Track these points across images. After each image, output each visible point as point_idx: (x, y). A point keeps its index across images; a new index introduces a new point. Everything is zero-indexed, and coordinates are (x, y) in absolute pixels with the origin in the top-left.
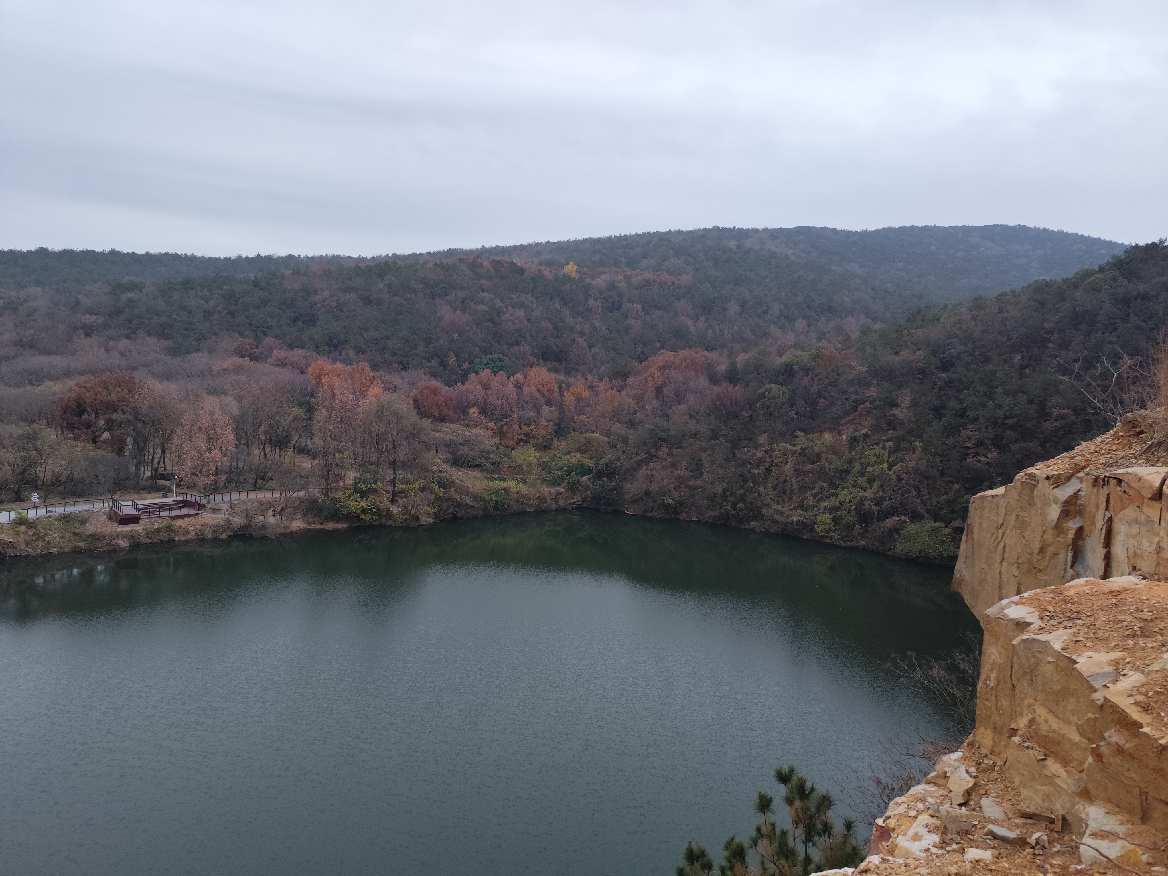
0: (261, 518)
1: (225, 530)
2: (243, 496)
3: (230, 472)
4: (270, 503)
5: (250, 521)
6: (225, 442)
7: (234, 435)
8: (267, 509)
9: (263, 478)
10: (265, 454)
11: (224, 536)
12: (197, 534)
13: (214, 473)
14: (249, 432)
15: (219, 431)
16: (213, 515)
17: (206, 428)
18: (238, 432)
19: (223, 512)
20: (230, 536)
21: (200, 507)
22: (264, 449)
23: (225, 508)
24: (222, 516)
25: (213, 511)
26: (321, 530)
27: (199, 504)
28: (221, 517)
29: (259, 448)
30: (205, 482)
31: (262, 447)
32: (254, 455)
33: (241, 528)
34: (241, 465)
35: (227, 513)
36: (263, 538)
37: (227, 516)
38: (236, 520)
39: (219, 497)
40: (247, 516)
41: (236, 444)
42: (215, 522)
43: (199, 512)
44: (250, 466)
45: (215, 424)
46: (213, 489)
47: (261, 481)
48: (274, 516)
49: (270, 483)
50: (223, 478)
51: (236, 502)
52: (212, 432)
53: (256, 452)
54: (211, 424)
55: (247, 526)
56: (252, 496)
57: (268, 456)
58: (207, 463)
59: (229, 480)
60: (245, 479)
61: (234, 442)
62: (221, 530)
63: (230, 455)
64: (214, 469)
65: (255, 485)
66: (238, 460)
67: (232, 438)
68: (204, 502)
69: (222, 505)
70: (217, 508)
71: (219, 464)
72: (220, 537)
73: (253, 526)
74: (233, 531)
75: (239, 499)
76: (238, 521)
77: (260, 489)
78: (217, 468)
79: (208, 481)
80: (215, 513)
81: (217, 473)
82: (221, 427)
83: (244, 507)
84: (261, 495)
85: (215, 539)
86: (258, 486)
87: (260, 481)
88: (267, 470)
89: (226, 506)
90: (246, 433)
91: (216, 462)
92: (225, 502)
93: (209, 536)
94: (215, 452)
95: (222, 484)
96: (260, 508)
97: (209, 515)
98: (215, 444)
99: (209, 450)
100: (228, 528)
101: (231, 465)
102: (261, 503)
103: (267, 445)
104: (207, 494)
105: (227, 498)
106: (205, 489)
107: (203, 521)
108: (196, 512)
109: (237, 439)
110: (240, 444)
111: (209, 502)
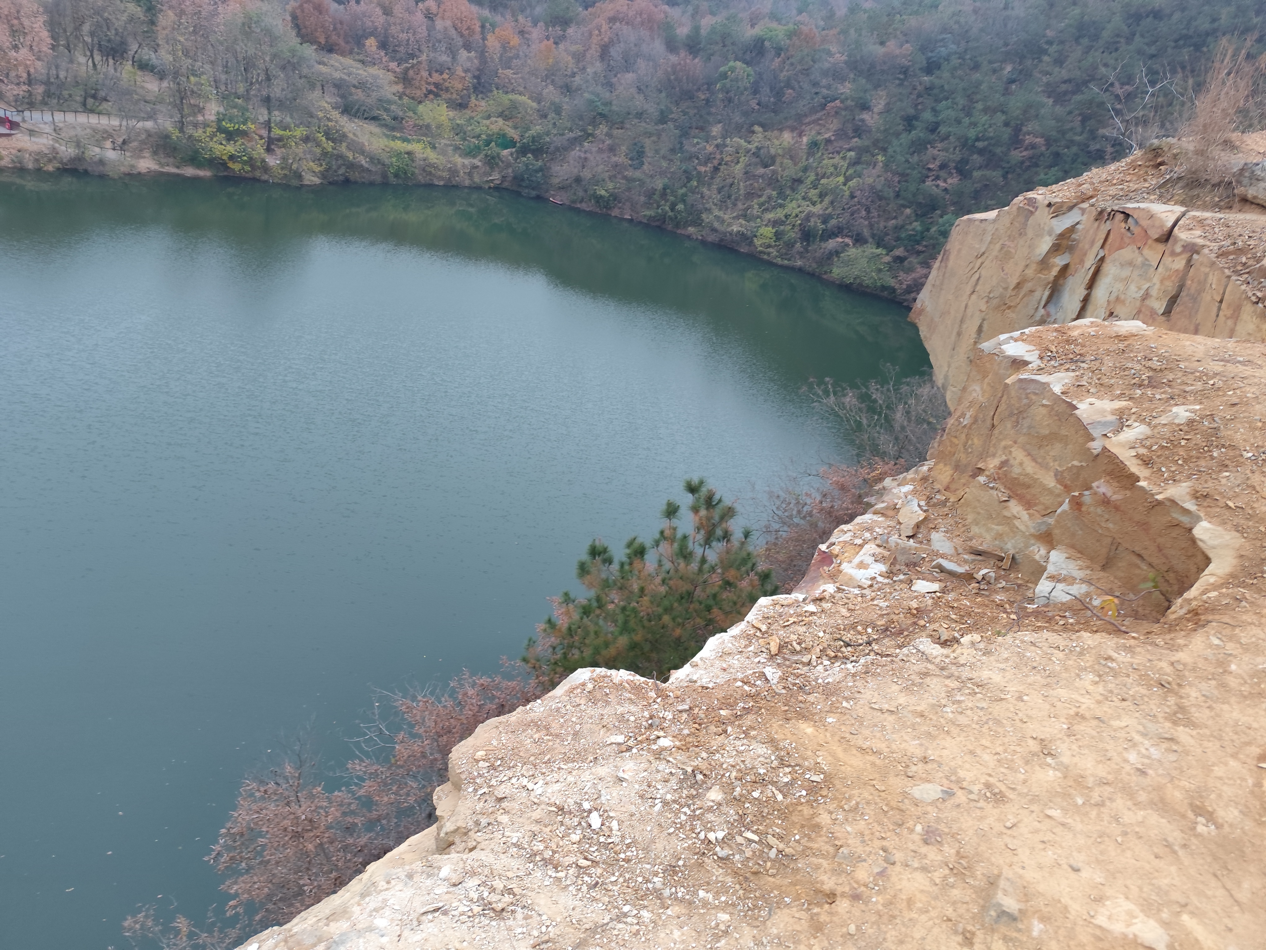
0: (97, 150)
1: (50, 161)
2: (70, 117)
3: (47, 83)
4: (107, 132)
5: (83, 153)
6: (36, 39)
7: (48, 31)
8: (104, 139)
9: (94, 97)
10: (94, 65)
11: (50, 168)
12: (12, 160)
13: (26, 81)
14: (69, 30)
15: (26, 22)
16: (33, 139)
17: (6, 15)
18: (53, 26)
19: (45, 135)
20: (58, 169)
21: (13, 125)
22: (92, 56)
23: (47, 131)
24: (44, 141)
25: (32, 133)
26: (178, 175)
28: (42, 143)
29: (85, 55)
30: (15, 93)
31: (88, 53)
32: (79, 64)
33: (72, 160)
34: (62, 74)
35: (50, 137)
36: (102, 177)
37: (51, 142)
38: (63, 148)
39: (36, 115)
40: (78, 145)
41: (52, 45)
42: (35, 148)
43: (12, 132)
44: (75, 77)
45: (18, 12)
46: (28, 103)
47: (92, 100)
48: (114, 149)
49: (105, 106)
50: (40, 90)
51: (61, 125)
52: (15, 22)
53: (82, 60)
54: (13, 10)
55: (79, 159)
56: (82, 119)
57: (99, 67)
58: (15, 65)
59: (48, 94)
60: (70, 96)
61: (49, 41)
62: (45, 159)
63: (45, 59)
64: (25, 75)
65: (84, 104)
66: (57, 67)
67: (45, 34)
68: (17, 118)
69: (42, 126)
70: (36, 129)
71: (32, 70)
72: (45, 169)
73: (88, 159)
74: (61, 162)
75: (65, 121)
76: (67, 151)
77: (92, 111)
78: (29, 74)
79: (22, 90)
80: (33, 135)
81: (30, 81)
82: (28, 17)
83: (72, 133)
84: (94, 120)
85: (39, 170)
86: (88, 107)
87: (90, 101)
88: (99, 87)
89: (48, 129)
90: (65, 31)
91: (26, 66)
92: (46, 123)
93: (30, 166)
94: (24, 53)
95: (39, 98)
96: (94, 136)
97: (27, 138)
98: (22, 40)
99: (16, 48)
100: (55, 158)
101: (48, 74)
102: (95, 130)
103: (96, 52)
104: (20, 109)
105: (48, 117)
106: (16, 101)
107: (20, 145)
108: (8, 132)
109: (53, 38)
110: (58, 45)
111: (24, 121)
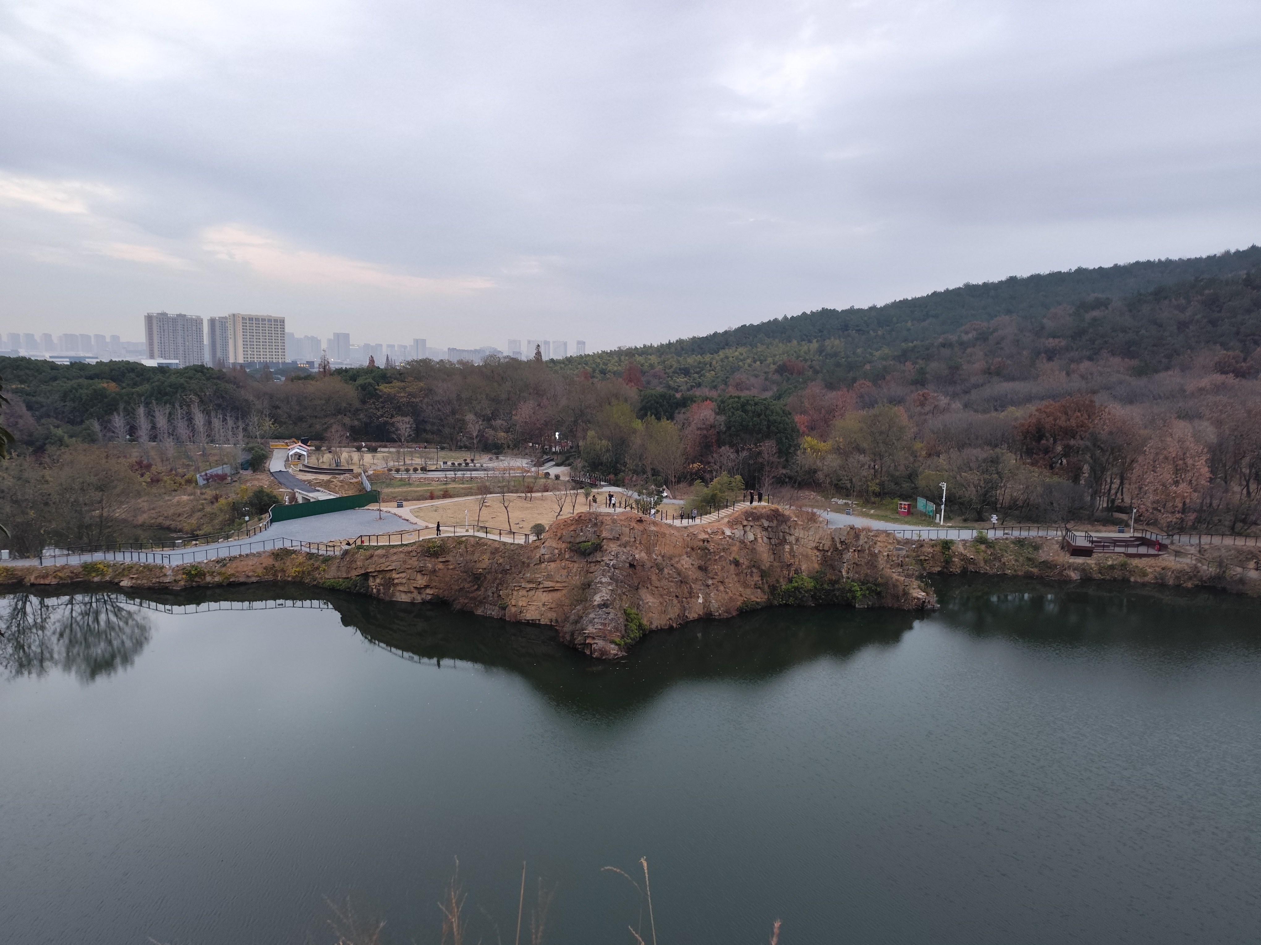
0: (1239, 570)
1: (1190, 578)
2: (1216, 540)
3: (1201, 511)
4: (1252, 553)
5: (1224, 572)
6: (1196, 474)
7: (1208, 467)
8: (1248, 560)
9: (1244, 521)
10: (1249, 493)
11: (1189, 585)
12: (1156, 577)
13: (1181, 510)
14: (1229, 464)
15: (1190, 461)
16: (1177, 559)
17: (1174, 458)
18: (1214, 464)
19: (1190, 556)
20: (1197, 586)
21: (1162, 547)
22: (1247, 486)
23: (1192, 552)
24: (1189, 561)
25: (1177, 554)
27: (1160, 544)
28: (1186, 563)
29: (1240, 485)
30: (1169, 520)
31: (1245, 483)
32: (1234, 493)
33: (1212, 579)
34: (1215, 503)
35: (1194, 558)
36: (1240, 595)
37: (1194, 562)
38: (1205, 567)
39: (1185, 539)
40: (1220, 564)
41: (1210, 478)
42: (1179, 566)
43: (1160, 553)
44: (1227, 504)
45: (1184, 454)
46: (1178, 528)
47: (1241, 524)
48: (1257, 569)
49: (1254, 528)
50: (1192, 516)
51: (1207, 547)
52: (1181, 462)
53: (1237, 489)
54: (1180, 453)
55: (1220, 577)
56: (1228, 541)
57: (1253, 494)
58: (1174, 498)
59: (1199, 520)
60: (1220, 521)
61: (1208, 475)
62: (1186, 577)
63: (1202, 490)
64: (1180, 505)
65: (1232, 528)
66: (1212, 497)
67: (1205, 470)
68: (1166, 542)
69: (1188, 548)
70: (1182, 551)
71: (1188, 501)
72: (1184, 585)
73: (1228, 578)
74: (1201, 580)
75: (1211, 544)
76: (1208, 570)
77: (1240, 534)
78: (1184, 504)
79: (1173, 519)
80: (1179, 556)
81: (1184, 511)
82: (1192, 457)
83: (1216, 554)
84: (1240, 542)
85: (1178, 586)
86: (1236, 530)
87: (1239, 525)
88: (1250, 512)
89: (1193, 550)
90: (1225, 465)
91: (1184, 497)
92: (1192, 545)
93: (1171, 582)
94: (1183, 486)
95: (1190, 523)
96: (1237, 557)
97: (1172, 558)
98: (1183, 477)
99: (1176, 483)
100: (1195, 576)
101: (1202, 503)
102: (1240, 551)
103: (1252, 481)
104: (1170, 533)
105: (1195, 540)
106: (1168, 527)
107: (1164, 564)
108: (1156, 553)
109: (1212, 472)
110: (1216, 478)
111: (1172, 543)
